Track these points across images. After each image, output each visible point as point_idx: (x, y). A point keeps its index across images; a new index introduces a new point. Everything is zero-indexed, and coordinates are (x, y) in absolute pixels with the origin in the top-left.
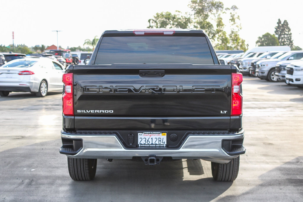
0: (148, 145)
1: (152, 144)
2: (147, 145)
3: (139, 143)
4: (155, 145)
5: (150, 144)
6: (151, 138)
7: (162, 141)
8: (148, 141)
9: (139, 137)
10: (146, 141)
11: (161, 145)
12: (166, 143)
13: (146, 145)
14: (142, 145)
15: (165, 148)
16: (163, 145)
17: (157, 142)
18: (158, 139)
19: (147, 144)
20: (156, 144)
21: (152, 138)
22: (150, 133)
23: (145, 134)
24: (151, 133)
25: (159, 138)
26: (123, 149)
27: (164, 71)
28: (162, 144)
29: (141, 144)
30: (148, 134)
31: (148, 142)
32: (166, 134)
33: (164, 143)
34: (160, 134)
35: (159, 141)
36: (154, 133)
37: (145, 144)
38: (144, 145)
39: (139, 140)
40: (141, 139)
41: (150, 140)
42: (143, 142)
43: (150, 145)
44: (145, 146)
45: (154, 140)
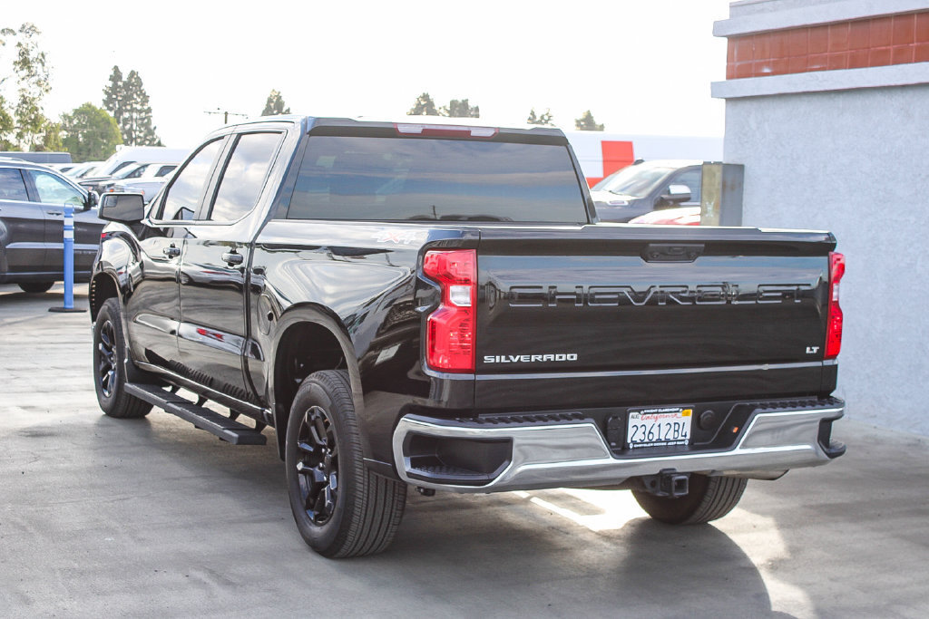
0: (649, 445)
1: (659, 440)
2: (647, 443)
3: (629, 441)
4: (665, 444)
5: (654, 440)
6: (657, 424)
7: (680, 431)
8: (650, 432)
9: (631, 422)
10: (647, 433)
11: (678, 443)
12: (688, 437)
13: (645, 445)
14: (635, 446)
15: (687, 449)
16: (683, 440)
17: (670, 436)
18: (673, 426)
19: (646, 440)
20: (667, 441)
21: (659, 426)
22: (656, 410)
23: (645, 413)
24: (660, 410)
25: (675, 424)
26: (611, 461)
27: (703, 245)
28: (680, 438)
29: (635, 443)
30: (651, 415)
31: (651, 438)
32: (691, 411)
33: (685, 436)
34: (678, 412)
35: (675, 431)
36: (666, 410)
37: (642, 442)
38: (640, 445)
39: (631, 431)
40: (635, 428)
41: (655, 430)
42: (639, 437)
43: (655, 444)
44: (643, 447)
45: (664, 429)
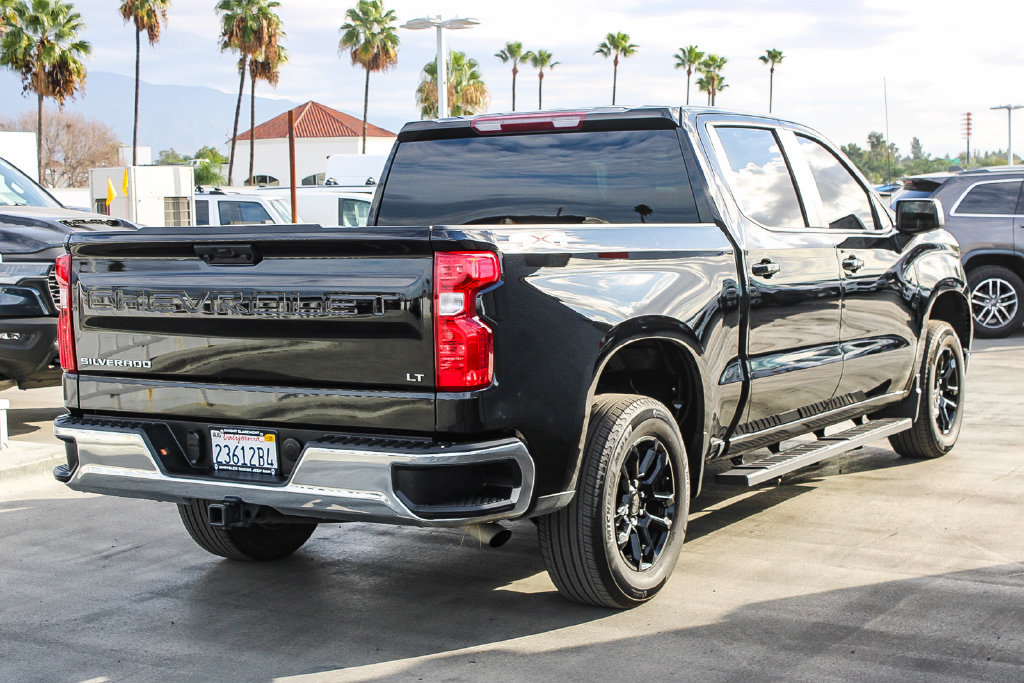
0: (234, 468)
1: (244, 465)
2: (232, 466)
3: (214, 461)
4: (250, 470)
5: (239, 464)
6: (240, 447)
7: (265, 458)
8: (234, 455)
9: (215, 441)
10: (231, 455)
11: (264, 471)
12: (276, 466)
13: (230, 468)
14: (221, 467)
15: (275, 479)
16: (270, 469)
17: (255, 462)
18: (257, 451)
19: (232, 463)
20: (253, 467)
21: (243, 448)
22: (235, 431)
23: (225, 433)
24: (239, 431)
25: (259, 449)
26: (156, 475)
28: (266, 466)
29: (220, 463)
30: (232, 435)
31: (235, 459)
32: (274, 436)
33: (272, 464)
34: (258, 435)
35: (260, 457)
36: (246, 432)
37: (228, 464)
38: (225, 467)
39: (215, 451)
40: (219, 448)
41: (239, 452)
42: (223, 458)
43: (241, 469)
44: (227, 470)
45: (249, 453)
